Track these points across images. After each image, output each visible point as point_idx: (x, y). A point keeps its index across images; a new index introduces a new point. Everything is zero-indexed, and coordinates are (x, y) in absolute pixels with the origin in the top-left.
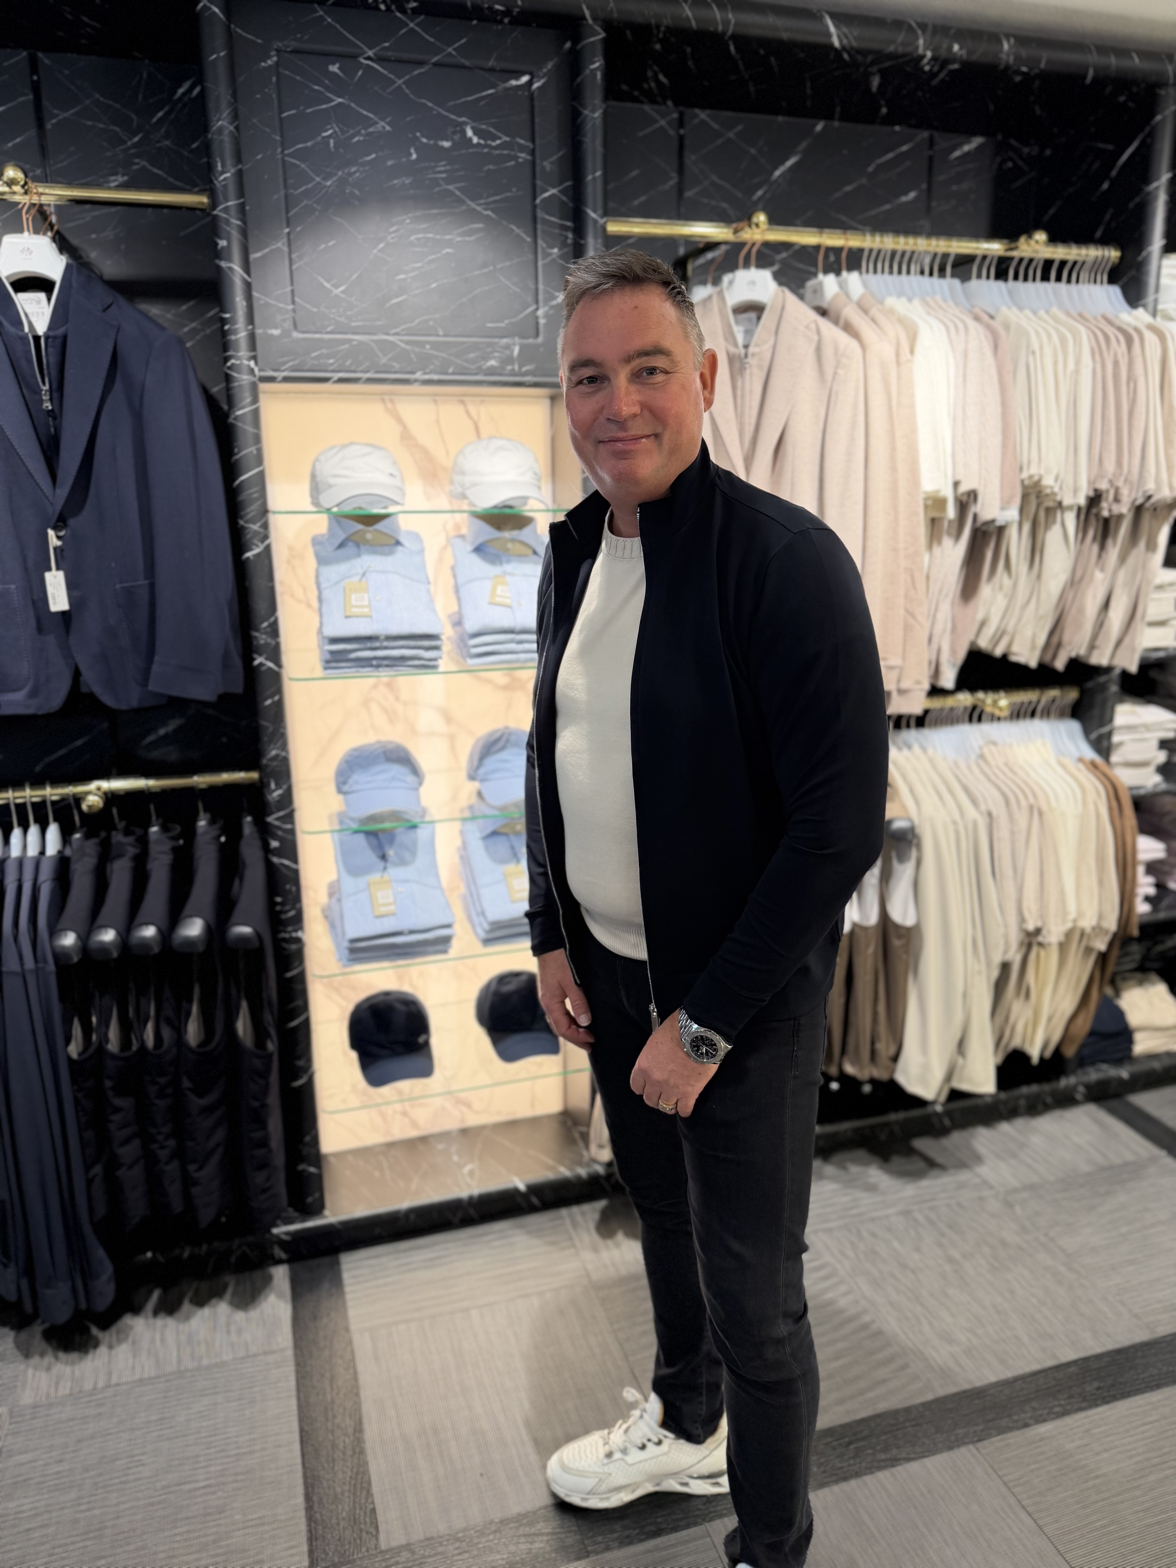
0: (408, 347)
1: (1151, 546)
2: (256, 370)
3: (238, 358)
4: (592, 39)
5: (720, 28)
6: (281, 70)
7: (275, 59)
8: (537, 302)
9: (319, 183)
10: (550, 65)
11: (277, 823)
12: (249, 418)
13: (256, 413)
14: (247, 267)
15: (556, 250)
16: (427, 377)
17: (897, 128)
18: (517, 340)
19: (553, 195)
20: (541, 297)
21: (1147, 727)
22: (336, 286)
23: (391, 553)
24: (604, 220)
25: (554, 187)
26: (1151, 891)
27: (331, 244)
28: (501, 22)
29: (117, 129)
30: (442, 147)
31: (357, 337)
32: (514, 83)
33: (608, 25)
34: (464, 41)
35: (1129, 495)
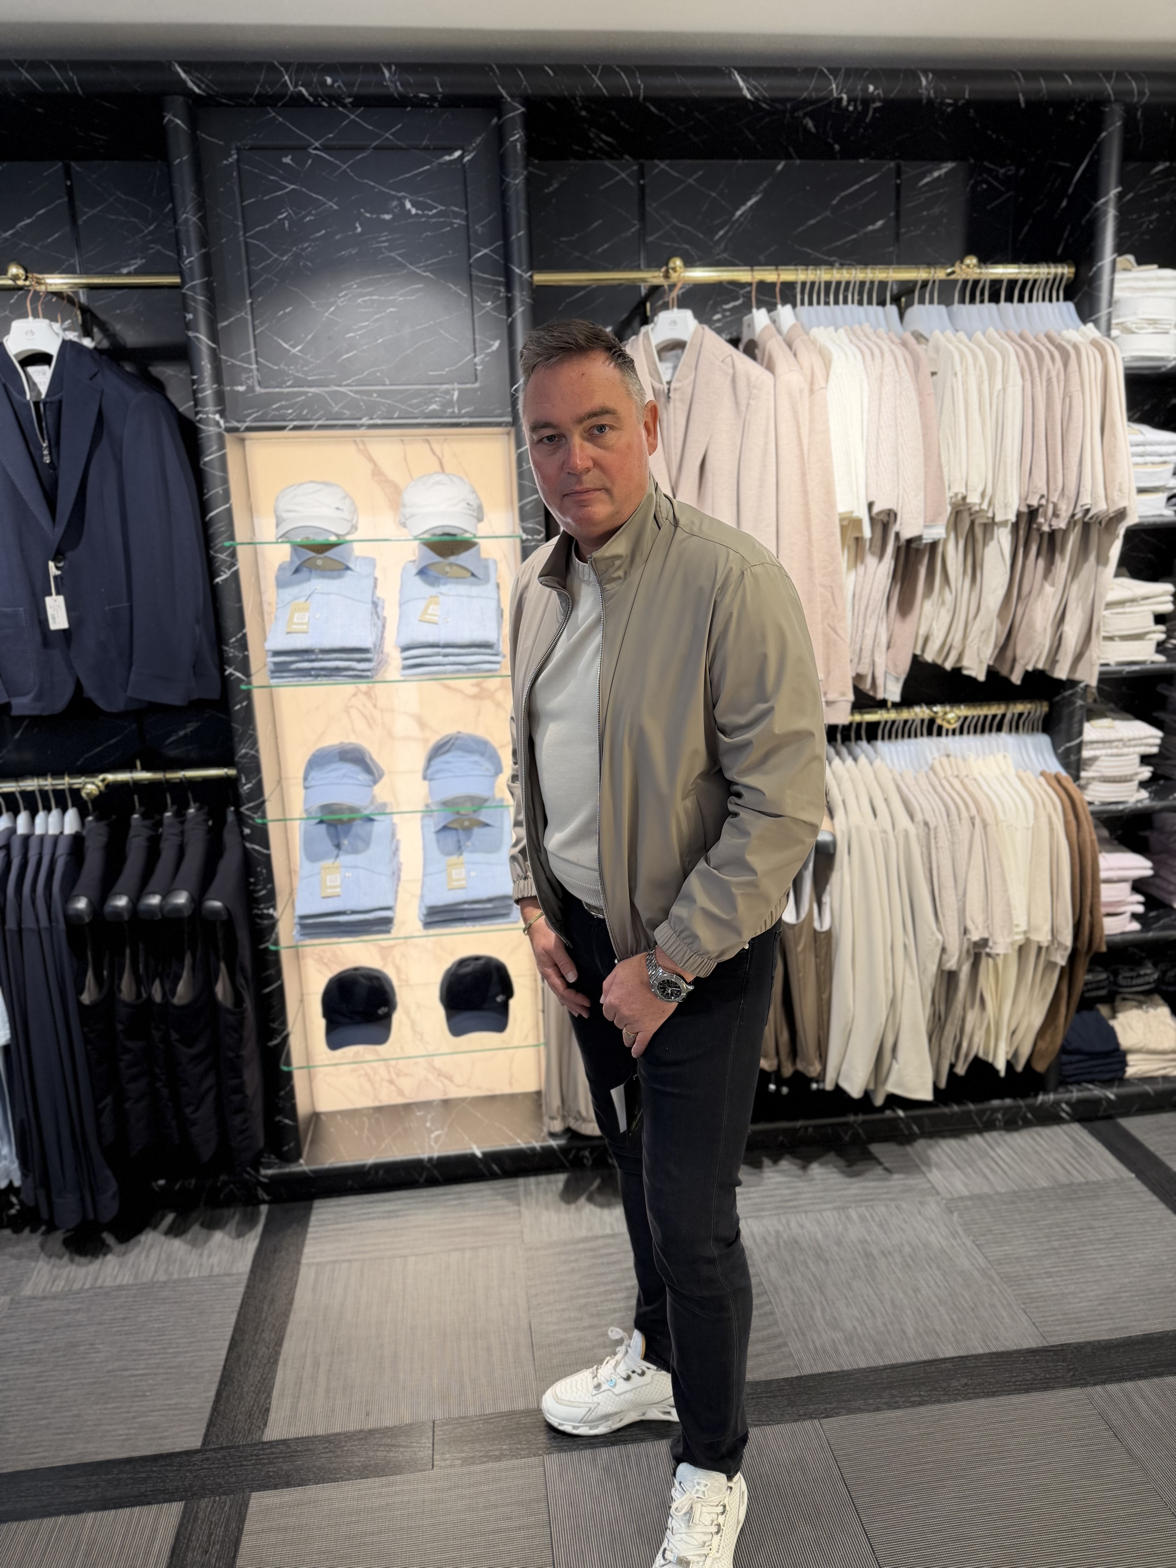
0: (357, 396)
1: (1102, 560)
2: (222, 422)
3: (206, 413)
4: (511, 115)
5: (631, 93)
6: (242, 165)
7: (235, 156)
8: (475, 351)
9: (276, 259)
10: (478, 140)
11: (248, 813)
12: (217, 464)
13: (223, 459)
14: (214, 335)
15: (489, 303)
16: (372, 422)
17: (862, 161)
18: (456, 386)
19: (486, 254)
20: (477, 346)
21: (1125, 742)
22: (294, 347)
23: (340, 577)
24: (529, 274)
25: (485, 248)
26: (1140, 909)
27: (288, 310)
28: (432, 107)
29: (136, 220)
30: (384, 220)
31: (312, 390)
32: (447, 158)
33: (526, 101)
34: (399, 126)
35: (1067, 510)
